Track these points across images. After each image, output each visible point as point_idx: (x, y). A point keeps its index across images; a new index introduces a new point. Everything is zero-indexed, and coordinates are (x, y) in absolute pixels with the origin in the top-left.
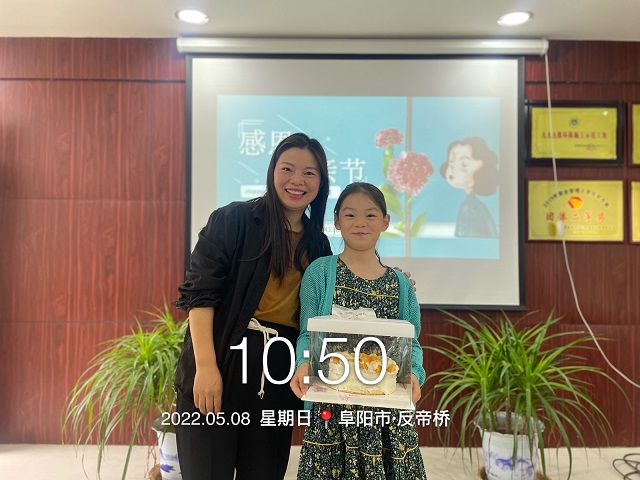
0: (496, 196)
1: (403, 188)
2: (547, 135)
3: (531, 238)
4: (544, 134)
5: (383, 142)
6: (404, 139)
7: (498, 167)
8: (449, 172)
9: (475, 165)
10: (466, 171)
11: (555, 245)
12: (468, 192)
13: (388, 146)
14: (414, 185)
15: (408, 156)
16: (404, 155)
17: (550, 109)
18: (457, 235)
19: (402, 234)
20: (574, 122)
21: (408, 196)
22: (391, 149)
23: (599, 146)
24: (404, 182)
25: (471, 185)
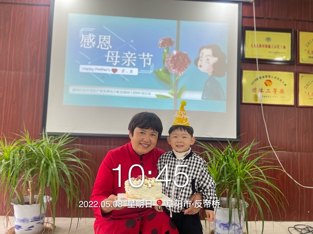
1: (174, 71)
2: (253, 45)
3: (244, 101)
4: (252, 45)
5: (163, 44)
6: (175, 45)
7: (226, 61)
8: (199, 63)
9: (214, 60)
10: (209, 63)
11: (257, 106)
12: (210, 74)
13: (166, 47)
14: (179, 70)
15: (177, 53)
16: (175, 53)
17: (255, 32)
18: (202, 98)
19: (172, 97)
20: (268, 39)
21: (176, 75)
22: (168, 49)
23: (282, 53)
24: (174, 68)
25: (211, 71)
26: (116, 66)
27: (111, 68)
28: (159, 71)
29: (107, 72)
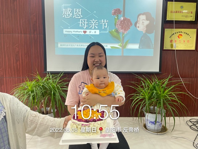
0: (154, 34)
1: (121, 31)
3: (164, 49)
4: (171, 12)
5: (114, 13)
6: (122, 14)
7: (155, 23)
9: (147, 22)
10: (144, 25)
12: (144, 32)
13: (116, 15)
14: (125, 30)
15: (124, 19)
16: (122, 19)
17: (174, 3)
19: (121, 48)
20: (182, 7)
21: (123, 33)
22: (118, 16)
23: (190, 16)
24: (122, 29)
25: (145, 30)
26: (85, 29)
27: (82, 30)
28: (112, 31)
29: (80, 33)
